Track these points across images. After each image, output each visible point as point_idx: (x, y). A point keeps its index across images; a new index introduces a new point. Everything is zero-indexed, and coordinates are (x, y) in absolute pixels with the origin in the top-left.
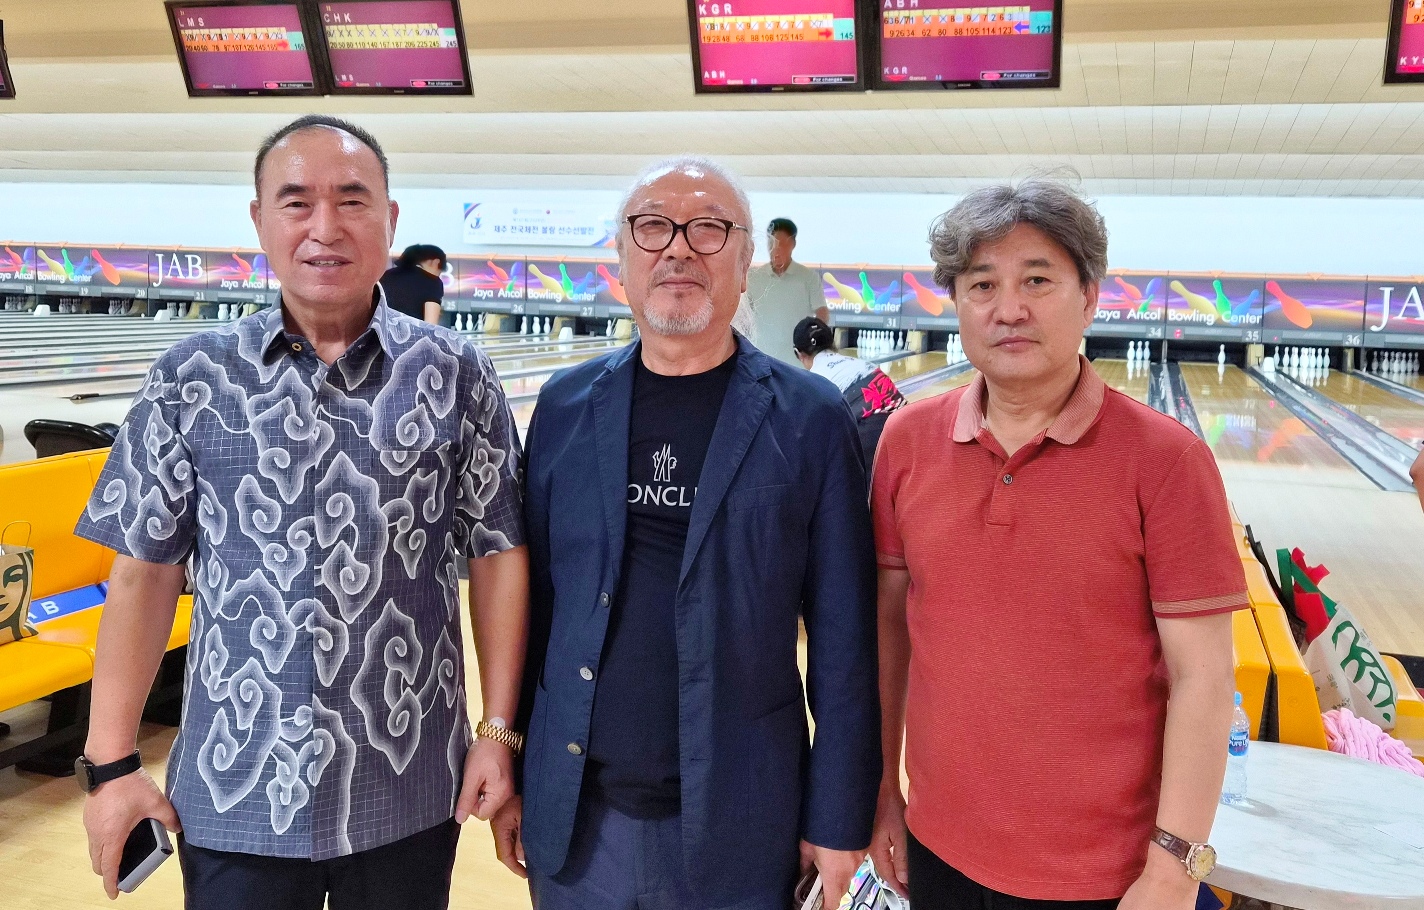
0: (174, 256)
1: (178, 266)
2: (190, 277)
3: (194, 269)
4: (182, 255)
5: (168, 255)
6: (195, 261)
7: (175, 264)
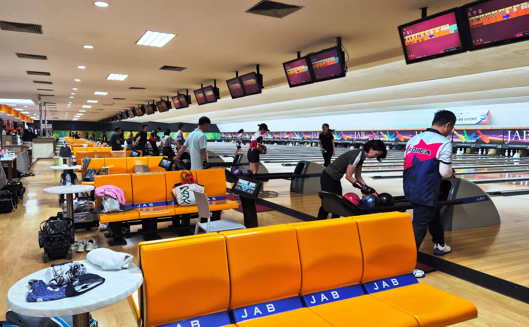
0: (359, 133)
1: (359, 135)
2: (362, 138)
3: (363, 135)
4: (360, 132)
5: (357, 132)
6: (363, 133)
7: (358, 134)
